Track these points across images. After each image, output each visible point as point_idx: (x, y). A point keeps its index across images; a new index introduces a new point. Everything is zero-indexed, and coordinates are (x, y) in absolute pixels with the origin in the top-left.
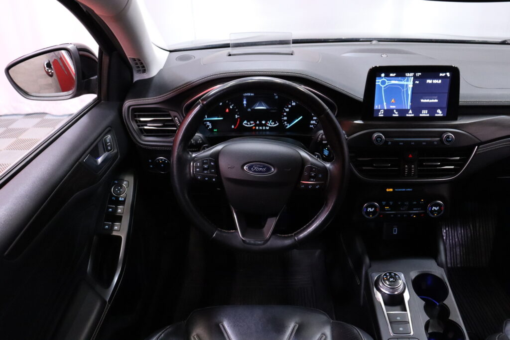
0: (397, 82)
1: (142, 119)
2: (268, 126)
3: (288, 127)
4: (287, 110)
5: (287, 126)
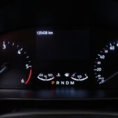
5: (100, 80)
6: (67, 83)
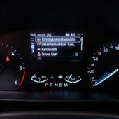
2: (66, 83)
3: (97, 84)
4: (96, 59)
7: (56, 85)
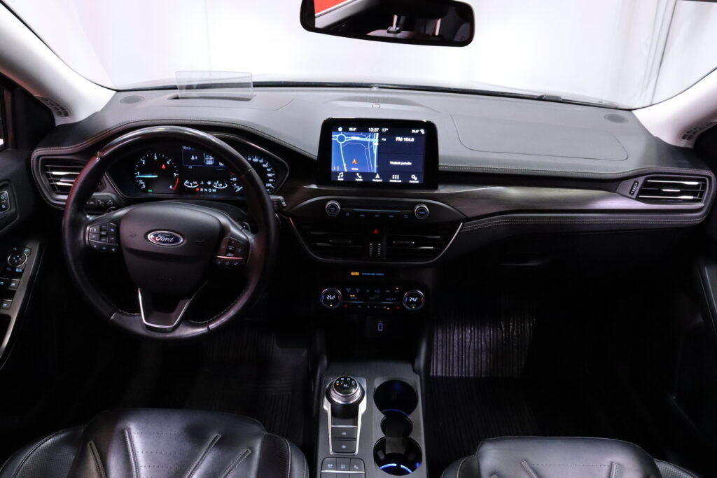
0: (358, 139)
1: (54, 173)
3: (239, 190)
5: (237, 189)
6: (210, 190)
7: (206, 190)
